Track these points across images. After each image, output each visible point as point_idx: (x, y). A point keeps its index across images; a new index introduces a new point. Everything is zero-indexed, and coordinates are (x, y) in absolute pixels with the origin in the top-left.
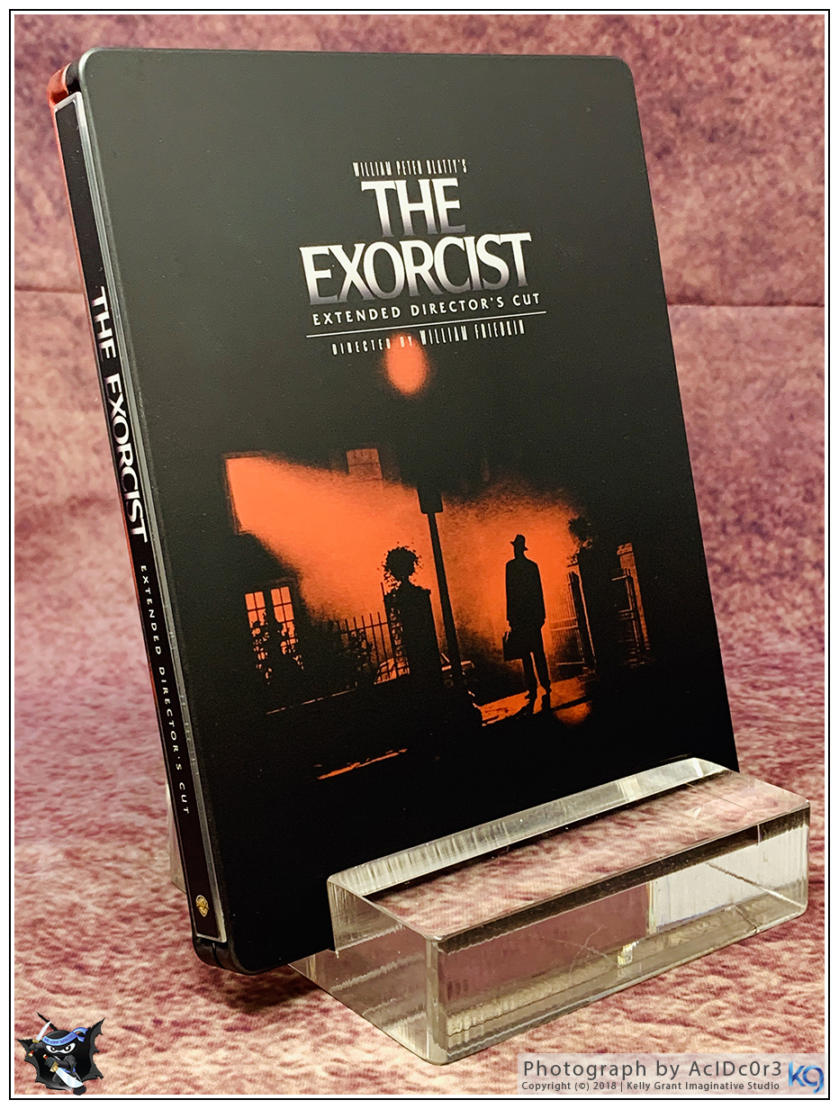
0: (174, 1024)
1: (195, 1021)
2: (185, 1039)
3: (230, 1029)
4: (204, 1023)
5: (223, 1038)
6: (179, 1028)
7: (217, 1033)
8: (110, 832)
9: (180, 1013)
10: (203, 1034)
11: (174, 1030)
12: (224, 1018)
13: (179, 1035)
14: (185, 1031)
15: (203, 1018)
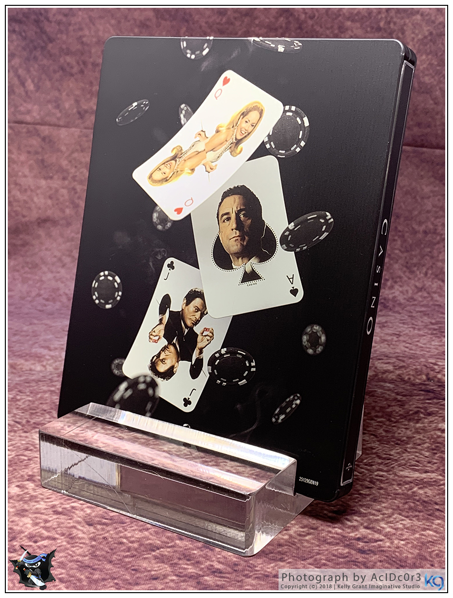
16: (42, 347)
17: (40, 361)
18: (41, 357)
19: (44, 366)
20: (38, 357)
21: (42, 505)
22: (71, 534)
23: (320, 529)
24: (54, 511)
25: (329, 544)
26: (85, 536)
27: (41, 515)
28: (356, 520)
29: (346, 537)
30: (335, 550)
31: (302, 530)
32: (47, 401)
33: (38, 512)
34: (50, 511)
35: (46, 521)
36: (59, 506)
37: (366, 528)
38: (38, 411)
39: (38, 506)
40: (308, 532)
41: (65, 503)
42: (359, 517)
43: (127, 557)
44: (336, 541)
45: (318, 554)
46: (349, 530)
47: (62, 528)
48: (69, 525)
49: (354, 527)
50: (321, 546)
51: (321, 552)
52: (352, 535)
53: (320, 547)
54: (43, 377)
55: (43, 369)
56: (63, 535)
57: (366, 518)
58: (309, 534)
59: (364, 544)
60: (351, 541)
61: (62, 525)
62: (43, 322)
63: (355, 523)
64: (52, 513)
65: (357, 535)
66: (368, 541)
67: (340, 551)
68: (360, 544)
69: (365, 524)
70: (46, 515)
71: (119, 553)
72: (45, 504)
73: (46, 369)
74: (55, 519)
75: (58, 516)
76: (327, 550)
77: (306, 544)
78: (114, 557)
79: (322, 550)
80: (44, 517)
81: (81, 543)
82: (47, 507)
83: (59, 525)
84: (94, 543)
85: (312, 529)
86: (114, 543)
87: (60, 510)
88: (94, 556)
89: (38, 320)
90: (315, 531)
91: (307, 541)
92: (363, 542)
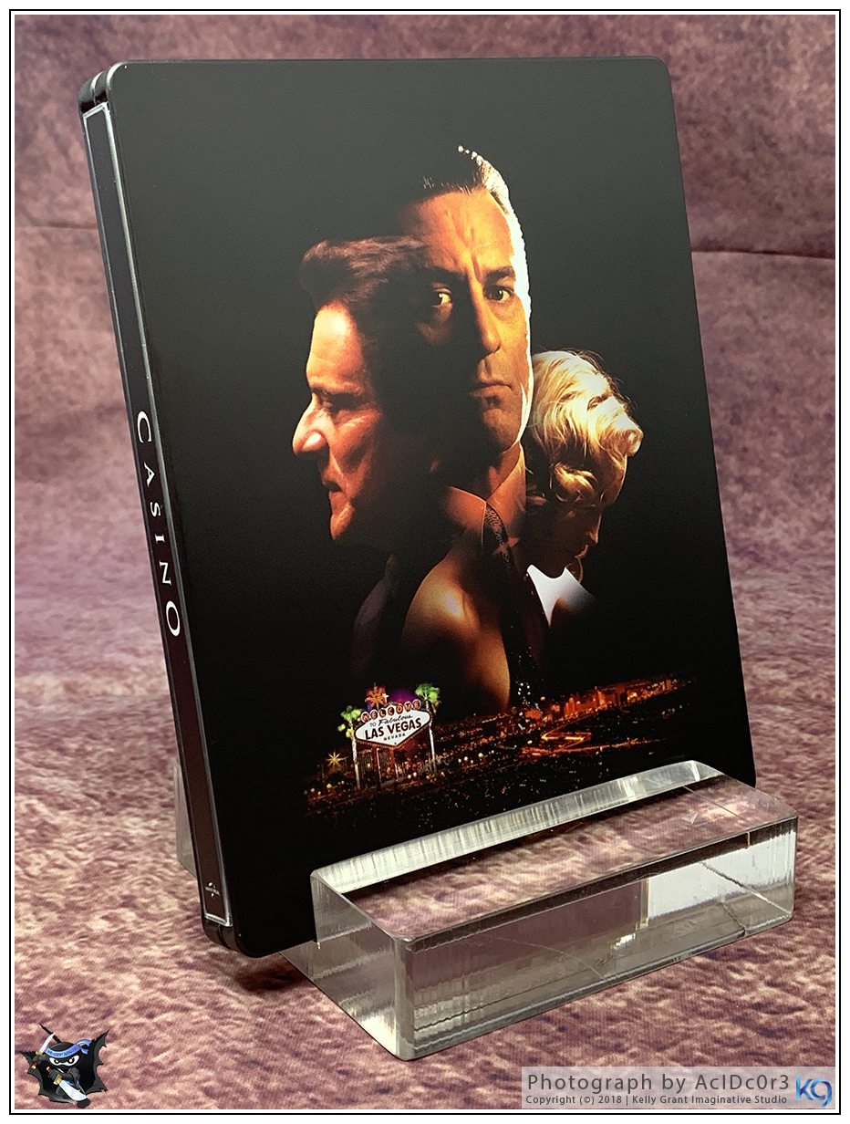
0: (124, 797)
1: (140, 797)
2: (130, 809)
3: (164, 806)
4: (146, 799)
5: (159, 812)
6: (127, 801)
7: (155, 807)
8: (103, 668)
9: (130, 790)
10: (144, 807)
11: (122, 802)
12: (161, 797)
13: (126, 806)
14: (131, 803)
15: (146, 795)
16: (123, 650)
17: (120, 677)
18: (123, 670)
19: (129, 687)
20: (118, 669)
21: (155, 952)
22: (217, 1003)
23: (684, 987)
24: (179, 963)
25: (705, 1015)
26: (242, 1007)
27: (157, 969)
28: (749, 970)
29: (734, 1002)
30: (717, 1028)
31: (650, 989)
32: (145, 754)
33: (148, 963)
34: (172, 963)
35: (167, 980)
36: (186, 952)
37: (770, 984)
38: (128, 773)
39: (147, 953)
40: (661, 993)
41: (198, 947)
42: (755, 962)
43: (326, 1046)
44: (716, 1010)
45: (685, 1036)
46: (739, 990)
47: (197, 991)
48: (210, 988)
49: (747, 983)
50: (691, 1020)
51: (691, 1032)
52: (746, 997)
53: (688, 1023)
54: (130, 707)
55: (128, 692)
56: (202, 1003)
57: (768, 965)
58: (663, 997)
59: (770, 1016)
60: (745, 1011)
61: (197, 988)
62: (119, 602)
63: (749, 977)
64: (176, 965)
65: (753, 998)
66: (776, 1009)
67: (726, 1031)
68: (761, 1018)
69: (768, 978)
70: (165, 969)
71: (311, 1040)
72: (161, 949)
73: (133, 692)
74: (182, 976)
75: (187, 972)
76: (701, 1029)
77: (660, 1016)
78: (303, 1047)
79: (692, 1029)
80: (161, 972)
81: (237, 1019)
82: (164, 955)
83: (192, 987)
84: (261, 1020)
85: (670, 987)
86: (300, 1023)
87: (190, 960)
88: (264, 1042)
89: (107, 599)
90: (675, 991)
91: (663, 1011)
92: (767, 1013)
